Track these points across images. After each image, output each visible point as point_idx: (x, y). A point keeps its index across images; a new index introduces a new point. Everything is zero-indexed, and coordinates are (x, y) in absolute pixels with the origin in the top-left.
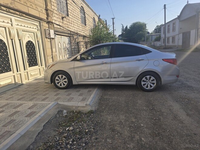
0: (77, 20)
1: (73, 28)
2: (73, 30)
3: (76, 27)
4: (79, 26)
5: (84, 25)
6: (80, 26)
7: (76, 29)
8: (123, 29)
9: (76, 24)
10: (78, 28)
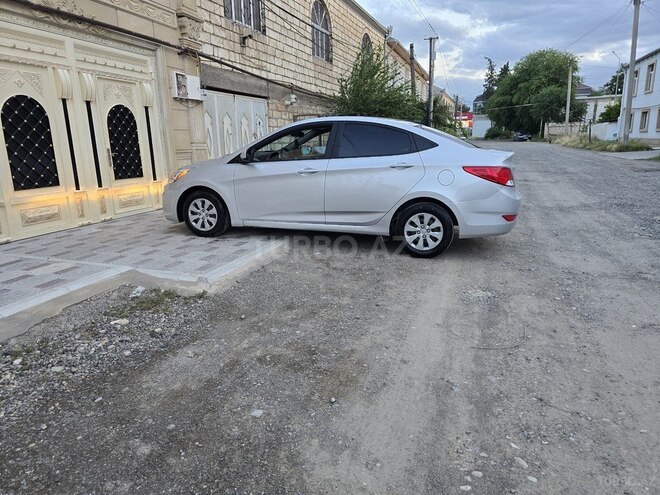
0: (295, 45)
1: (281, 71)
2: (278, 78)
3: (293, 67)
4: (303, 63)
5: (322, 61)
6: (309, 65)
7: (291, 75)
8: (491, 77)
9: (293, 59)
10: (299, 70)
